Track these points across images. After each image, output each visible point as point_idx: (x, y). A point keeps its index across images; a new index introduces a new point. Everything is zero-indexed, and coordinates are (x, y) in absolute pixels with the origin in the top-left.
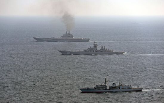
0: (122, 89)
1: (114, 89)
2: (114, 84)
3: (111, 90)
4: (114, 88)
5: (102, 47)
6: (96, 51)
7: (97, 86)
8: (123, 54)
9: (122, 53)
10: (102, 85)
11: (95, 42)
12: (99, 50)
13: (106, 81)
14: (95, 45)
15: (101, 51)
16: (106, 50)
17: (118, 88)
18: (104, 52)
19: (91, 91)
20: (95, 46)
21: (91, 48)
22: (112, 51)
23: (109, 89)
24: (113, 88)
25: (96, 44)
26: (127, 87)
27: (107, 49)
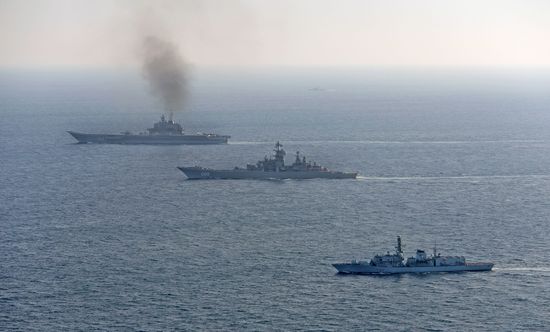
0: (442, 265)
1: (421, 266)
2: (419, 251)
3: (413, 269)
4: (421, 262)
5: (298, 159)
6: (280, 170)
7: (377, 257)
8: (355, 178)
9: (353, 176)
10: (391, 254)
11: (278, 145)
12: (290, 167)
13: (399, 244)
14: (278, 152)
15: (295, 168)
16: (310, 166)
17: (432, 263)
18: (304, 170)
19: (362, 270)
20: (280, 155)
21: (266, 160)
22: (325, 169)
23: (408, 265)
24: (419, 263)
25: (280, 148)
26: (454, 262)
27: (312, 164)
